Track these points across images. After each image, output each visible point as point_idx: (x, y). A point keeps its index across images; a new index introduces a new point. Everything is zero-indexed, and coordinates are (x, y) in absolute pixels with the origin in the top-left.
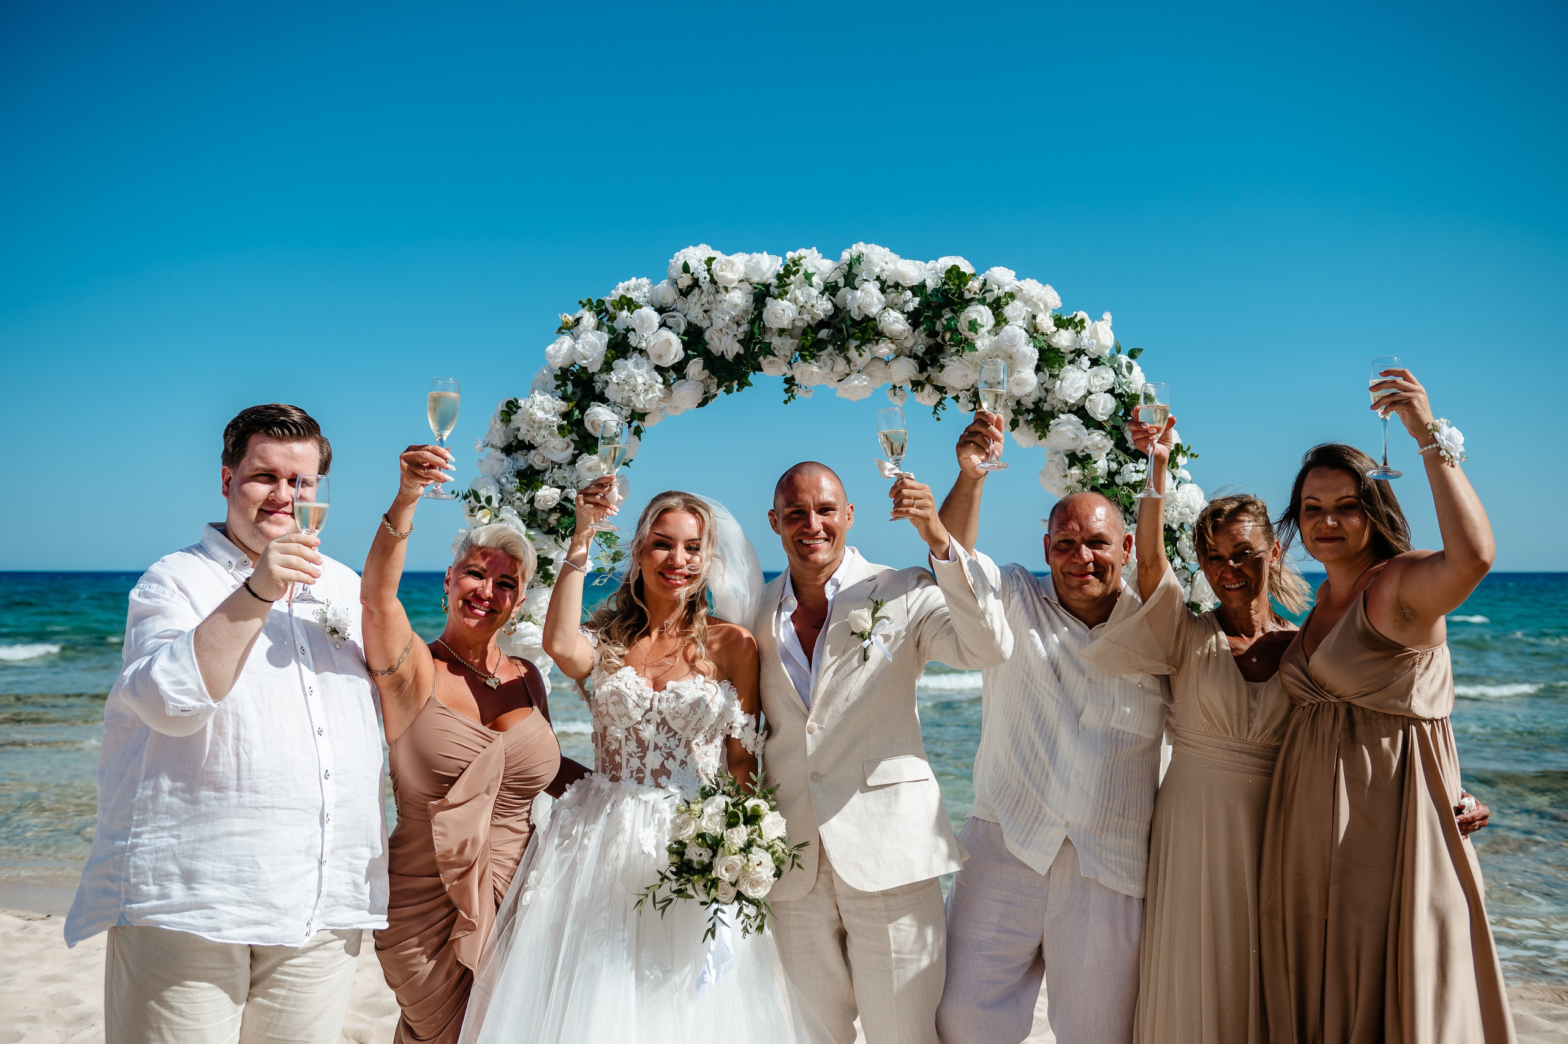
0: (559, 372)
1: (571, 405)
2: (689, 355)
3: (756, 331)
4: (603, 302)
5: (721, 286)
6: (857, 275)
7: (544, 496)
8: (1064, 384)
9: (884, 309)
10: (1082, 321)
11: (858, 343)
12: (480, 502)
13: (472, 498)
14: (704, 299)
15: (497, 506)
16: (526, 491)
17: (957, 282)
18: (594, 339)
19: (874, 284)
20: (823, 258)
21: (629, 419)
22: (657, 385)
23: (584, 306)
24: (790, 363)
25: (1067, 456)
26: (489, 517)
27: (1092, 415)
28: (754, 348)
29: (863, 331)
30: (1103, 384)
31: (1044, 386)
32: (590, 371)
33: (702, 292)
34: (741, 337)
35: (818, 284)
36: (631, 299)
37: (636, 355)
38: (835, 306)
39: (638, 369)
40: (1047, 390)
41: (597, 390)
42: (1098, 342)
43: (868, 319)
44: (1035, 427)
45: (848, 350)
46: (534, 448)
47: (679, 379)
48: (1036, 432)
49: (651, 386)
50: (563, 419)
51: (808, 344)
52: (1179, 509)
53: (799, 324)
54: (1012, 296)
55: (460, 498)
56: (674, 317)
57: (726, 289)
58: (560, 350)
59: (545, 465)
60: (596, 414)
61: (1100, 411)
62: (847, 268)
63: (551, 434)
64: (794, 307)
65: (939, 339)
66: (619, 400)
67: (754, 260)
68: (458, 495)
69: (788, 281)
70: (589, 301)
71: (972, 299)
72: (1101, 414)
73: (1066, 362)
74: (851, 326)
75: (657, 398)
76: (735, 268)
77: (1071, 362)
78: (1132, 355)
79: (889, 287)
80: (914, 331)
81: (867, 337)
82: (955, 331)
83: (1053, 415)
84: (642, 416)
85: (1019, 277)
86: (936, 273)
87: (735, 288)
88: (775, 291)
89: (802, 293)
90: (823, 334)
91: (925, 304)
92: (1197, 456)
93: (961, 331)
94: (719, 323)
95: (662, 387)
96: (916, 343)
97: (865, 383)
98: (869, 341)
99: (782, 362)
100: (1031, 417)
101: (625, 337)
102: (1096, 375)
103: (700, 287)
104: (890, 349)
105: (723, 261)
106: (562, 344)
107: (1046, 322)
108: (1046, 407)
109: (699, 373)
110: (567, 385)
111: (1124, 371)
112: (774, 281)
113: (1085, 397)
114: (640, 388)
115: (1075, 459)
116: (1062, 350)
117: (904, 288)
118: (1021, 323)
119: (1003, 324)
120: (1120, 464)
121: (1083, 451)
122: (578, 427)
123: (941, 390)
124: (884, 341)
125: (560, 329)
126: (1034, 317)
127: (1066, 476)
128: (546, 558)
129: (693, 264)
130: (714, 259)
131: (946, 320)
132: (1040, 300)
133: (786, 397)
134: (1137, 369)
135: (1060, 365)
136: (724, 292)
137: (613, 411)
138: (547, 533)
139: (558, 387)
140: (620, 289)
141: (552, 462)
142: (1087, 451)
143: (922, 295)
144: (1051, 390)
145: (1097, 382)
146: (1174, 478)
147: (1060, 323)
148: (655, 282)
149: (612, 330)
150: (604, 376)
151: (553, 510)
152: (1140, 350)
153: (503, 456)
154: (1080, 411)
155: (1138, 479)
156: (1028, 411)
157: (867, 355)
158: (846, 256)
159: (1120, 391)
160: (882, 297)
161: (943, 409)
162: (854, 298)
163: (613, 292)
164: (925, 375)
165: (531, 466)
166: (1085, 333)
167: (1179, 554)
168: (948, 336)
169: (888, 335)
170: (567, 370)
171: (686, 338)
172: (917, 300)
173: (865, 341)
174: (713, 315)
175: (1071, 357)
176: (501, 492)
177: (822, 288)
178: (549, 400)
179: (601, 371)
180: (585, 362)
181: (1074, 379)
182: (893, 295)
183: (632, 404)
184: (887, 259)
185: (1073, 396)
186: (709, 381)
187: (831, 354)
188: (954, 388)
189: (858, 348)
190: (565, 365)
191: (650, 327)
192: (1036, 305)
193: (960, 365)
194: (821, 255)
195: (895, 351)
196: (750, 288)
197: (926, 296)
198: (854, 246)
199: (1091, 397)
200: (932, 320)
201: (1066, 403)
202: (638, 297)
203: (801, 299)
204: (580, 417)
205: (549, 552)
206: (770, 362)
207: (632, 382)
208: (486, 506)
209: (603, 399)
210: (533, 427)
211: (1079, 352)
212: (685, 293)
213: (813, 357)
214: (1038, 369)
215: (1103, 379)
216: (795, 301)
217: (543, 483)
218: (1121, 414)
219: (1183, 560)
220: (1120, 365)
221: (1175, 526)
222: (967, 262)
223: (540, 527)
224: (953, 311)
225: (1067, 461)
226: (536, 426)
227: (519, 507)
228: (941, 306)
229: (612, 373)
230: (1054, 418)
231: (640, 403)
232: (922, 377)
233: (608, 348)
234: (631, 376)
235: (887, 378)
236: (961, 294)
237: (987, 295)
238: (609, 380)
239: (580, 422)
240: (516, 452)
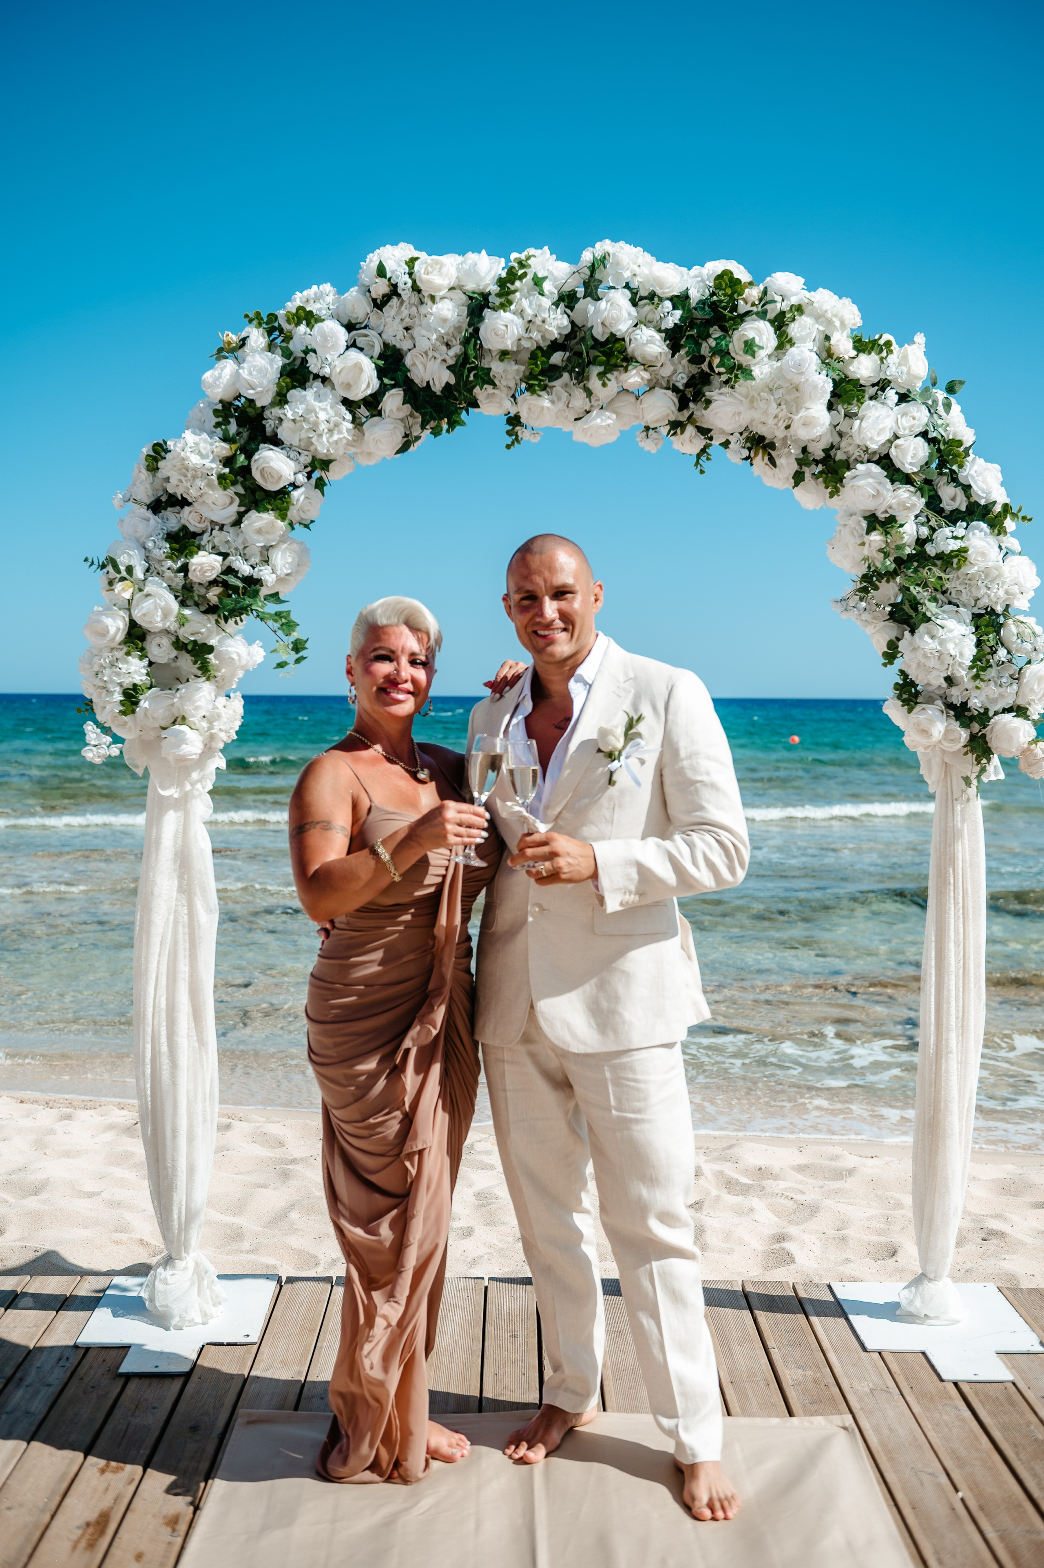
0: (220, 407)
1: (234, 447)
2: (386, 385)
3: (471, 352)
4: (276, 318)
5: (426, 294)
6: (601, 282)
7: (201, 564)
8: (864, 424)
9: (636, 326)
10: (888, 344)
11: (601, 369)
12: (119, 572)
13: (110, 568)
14: (405, 312)
15: (141, 577)
16: (178, 558)
17: (729, 291)
18: (263, 362)
19: (623, 294)
20: (557, 259)
21: (309, 469)
22: (345, 423)
23: (251, 321)
24: (513, 396)
25: (865, 518)
26: (131, 590)
27: (898, 465)
28: (468, 376)
29: (609, 354)
30: (913, 426)
31: (838, 428)
32: (259, 404)
33: (402, 302)
34: (451, 362)
35: (552, 293)
36: (311, 312)
37: (318, 383)
38: (573, 323)
39: (320, 401)
40: (841, 435)
41: (269, 430)
42: (909, 372)
43: (614, 339)
44: (825, 482)
45: (588, 379)
46: (189, 504)
47: (373, 416)
48: (827, 487)
49: (336, 425)
50: (225, 466)
51: (537, 370)
52: (1005, 587)
53: (526, 344)
54: (799, 309)
55: (94, 567)
56: (366, 336)
57: (433, 298)
58: (220, 376)
59: (202, 526)
60: (266, 460)
61: (909, 460)
62: (589, 273)
63: (209, 485)
64: (518, 321)
65: (705, 367)
66: (296, 442)
67: (469, 262)
68: (92, 563)
69: (512, 288)
70: (258, 314)
71: (748, 313)
72: (911, 464)
73: (867, 397)
74: (593, 347)
75: (344, 441)
76: (444, 270)
77: (871, 398)
78: (951, 389)
79: (641, 298)
80: (673, 356)
81: (613, 361)
82: (725, 353)
83: (847, 465)
84: (325, 464)
85: (811, 286)
86: (703, 281)
87: (442, 298)
88: (494, 300)
89: (531, 304)
90: (557, 358)
91: (688, 321)
92: (1030, 520)
93: (733, 354)
94: (423, 344)
95: (351, 426)
96: (675, 372)
97: (610, 421)
98: (615, 367)
99: (504, 395)
100: (820, 467)
101: (304, 361)
102: (904, 414)
103: (399, 296)
104: (642, 378)
105: (429, 261)
106: (222, 370)
107: (843, 345)
108: (840, 456)
109: (398, 409)
110: (229, 423)
111: (941, 409)
112: (494, 289)
113: (890, 442)
114: (323, 427)
115: (873, 522)
116: (862, 382)
117: (661, 299)
118: (810, 345)
119: (788, 346)
120: (933, 530)
121: (886, 512)
122: (243, 477)
123: (704, 432)
124: (635, 367)
125: (220, 350)
126: (828, 338)
127: (863, 544)
128: (205, 644)
129: (389, 266)
130: (417, 259)
131: (715, 339)
132: (836, 316)
133: (509, 440)
134: (956, 408)
135: (858, 400)
136: (429, 303)
137: (289, 457)
138: (205, 612)
139: (218, 425)
140: (298, 300)
141: (212, 522)
142: (891, 512)
143: (683, 309)
144: (847, 433)
145: (905, 422)
146: (1000, 547)
147: (861, 346)
148: (341, 290)
149: (287, 353)
150: (277, 411)
151: (213, 583)
152: (962, 383)
153: (149, 514)
154: (885, 461)
155: (956, 548)
156: (817, 462)
157: (613, 386)
158: (587, 256)
159: (935, 435)
160: (633, 310)
161: (708, 459)
162: (597, 311)
163: (289, 304)
164: (686, 413)
165: (184, 528)
166: (892, 359)
167: (1003, 645)
168: (717, 360)
169: (639, 359)
170: (230, 404)
171: (381, 363)
172: (678, 313)
173: (610, 368)
174: (416, 332)
175: (872, 391)
176: (147, 559)
177: (556, 297)
178: (205, 441)
179: (273, 404)
180: (251, 392)
181: (878, 418)
182: (648, 308)
183: (312, 448)
184: (640, 261)
185: (876, 441)
186: (411, 420)
187: (566, 385)
188: (723, 432)
189: (601, 375)
190: (228, 397)
191: (334, 346)
192: (830, 322)
193: (731, 400)
194: (554, 256)
195: (649, 381)
196: (464, 298)
197: (689, 310)
198: (598, 245)
199: (898, 442)
200: (696, 342)
201: (866, 450)
202: (320, 309)
203: (529, 312)
204: (246, 463)
205: (209, 637)
206: (489, 396)
207: (312, 418)
208: (128, 577)
209: (276, 441)
210: (185, 476)
211: (883, 385)
212: (379, 304)
213: (544, 388)
214: (830, 407)
215: (914, 419)
216: (521, 313)
217: (199, 548)
218: (934, 466)
219: (1009, 652)
220: (935, 402)
221: (999, 609)
222: (741, 267)
223: (197, 605)
224: (724, 329)
225: (864, 524)
226: (189, 475)
227: (170, 579)
228: (709, 323)
229: (286, 406)
230: (849, 468)
231: (323, 447)
232: (683, 416)
233: (281, 375)
234: (310, 410)
235: (637, 417)
236: (735, 308)
237: (767, 307)
238: (283, 417)
239: (246, 471)
240: (165, 509)
